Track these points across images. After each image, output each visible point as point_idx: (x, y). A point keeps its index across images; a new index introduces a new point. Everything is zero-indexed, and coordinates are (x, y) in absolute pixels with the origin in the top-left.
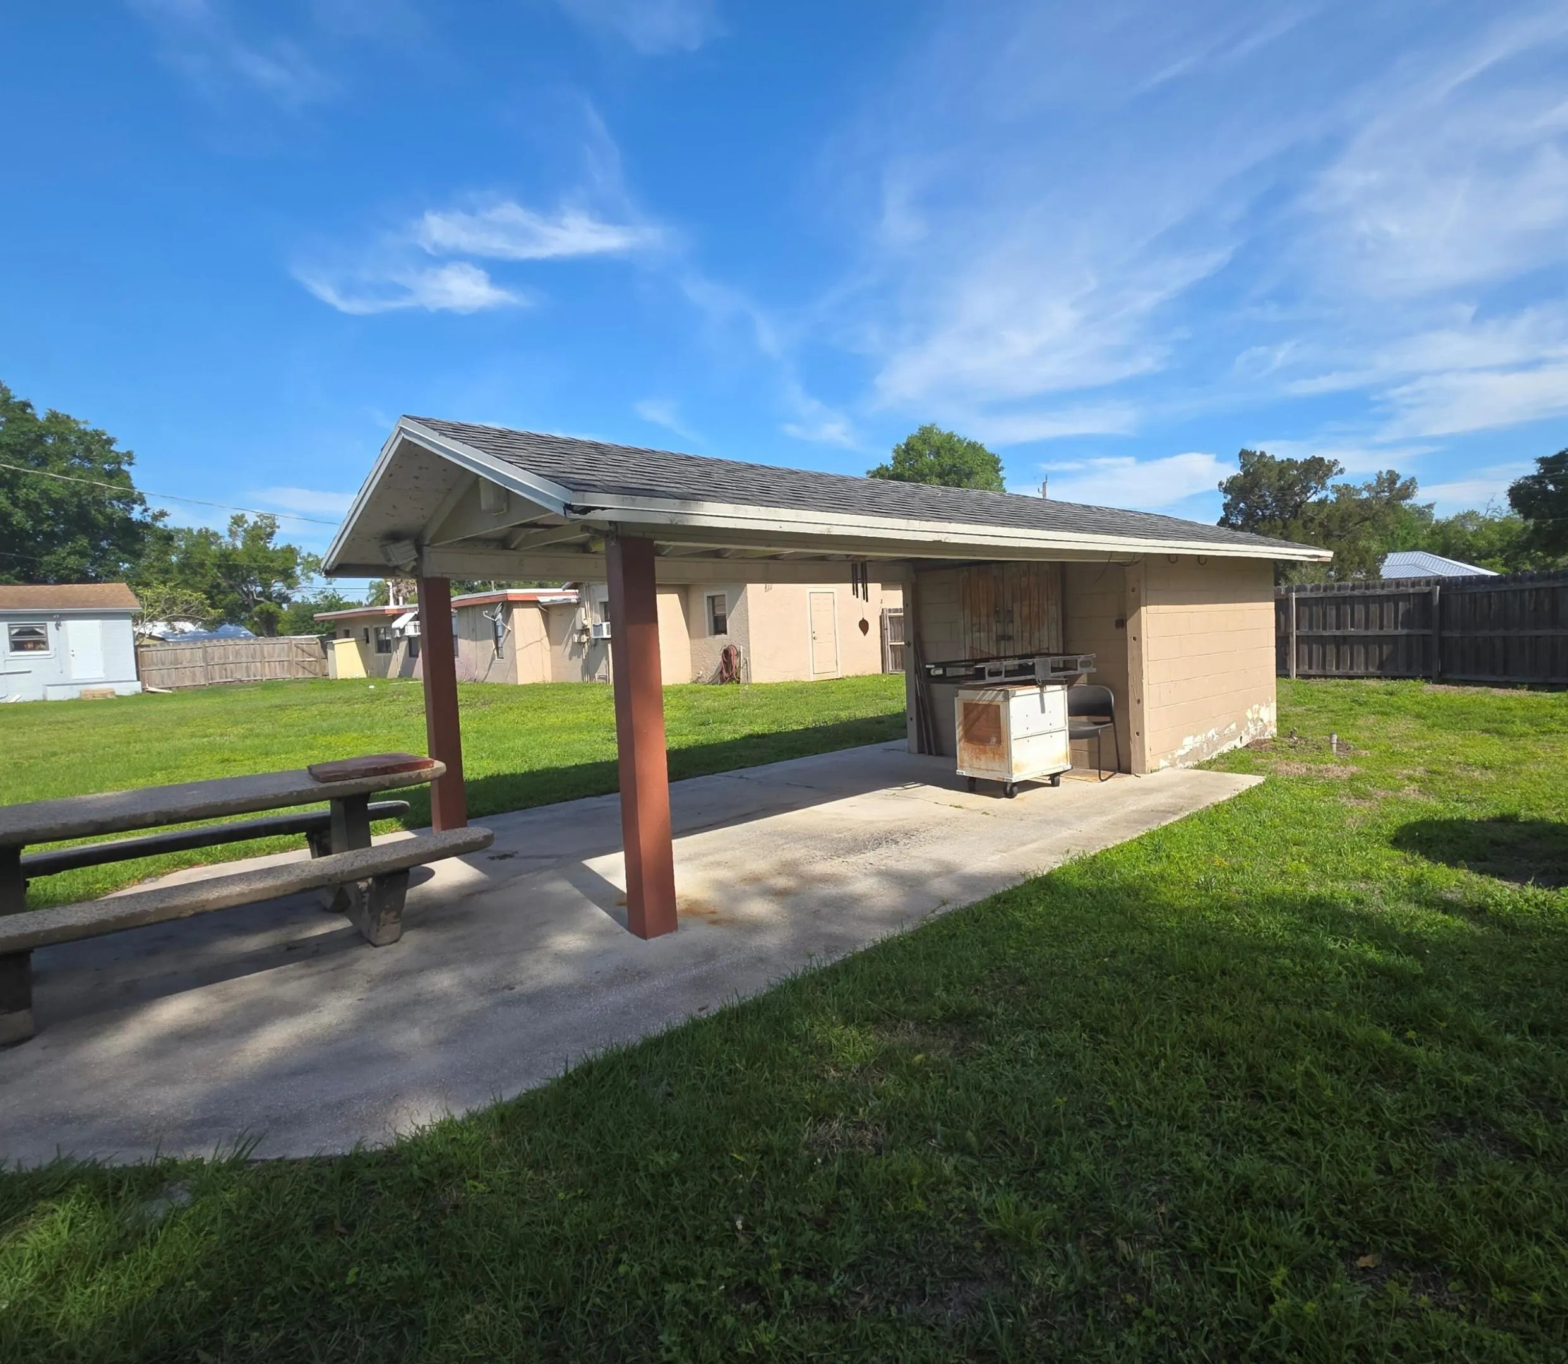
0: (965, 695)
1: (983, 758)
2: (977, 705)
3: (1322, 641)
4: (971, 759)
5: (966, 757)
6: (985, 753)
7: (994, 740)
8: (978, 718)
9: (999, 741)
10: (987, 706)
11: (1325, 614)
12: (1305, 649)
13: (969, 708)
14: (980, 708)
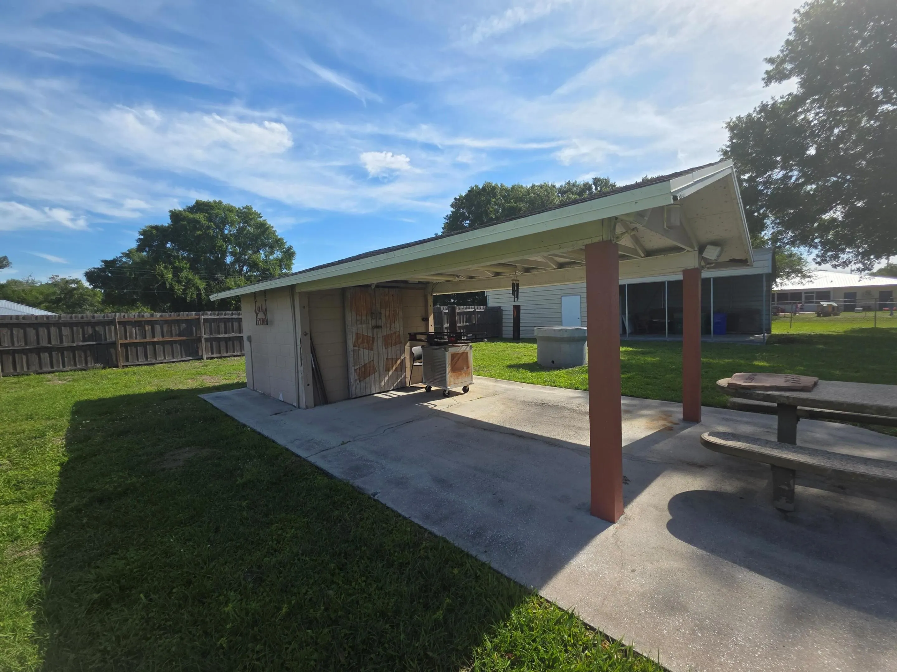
0: (452, 350)
1: (460, 377)
2: (458, 354)
3: (218, 340)
4: (455, 380)
5: (452, 380)
6: (461, 374)
7: (465, 368)
8: (458, 360)
9: (468, 368)
10: (463, 353)
11: (219, 326)
12: (209, 344)
13: (453, 356)
14: (459, 356)
